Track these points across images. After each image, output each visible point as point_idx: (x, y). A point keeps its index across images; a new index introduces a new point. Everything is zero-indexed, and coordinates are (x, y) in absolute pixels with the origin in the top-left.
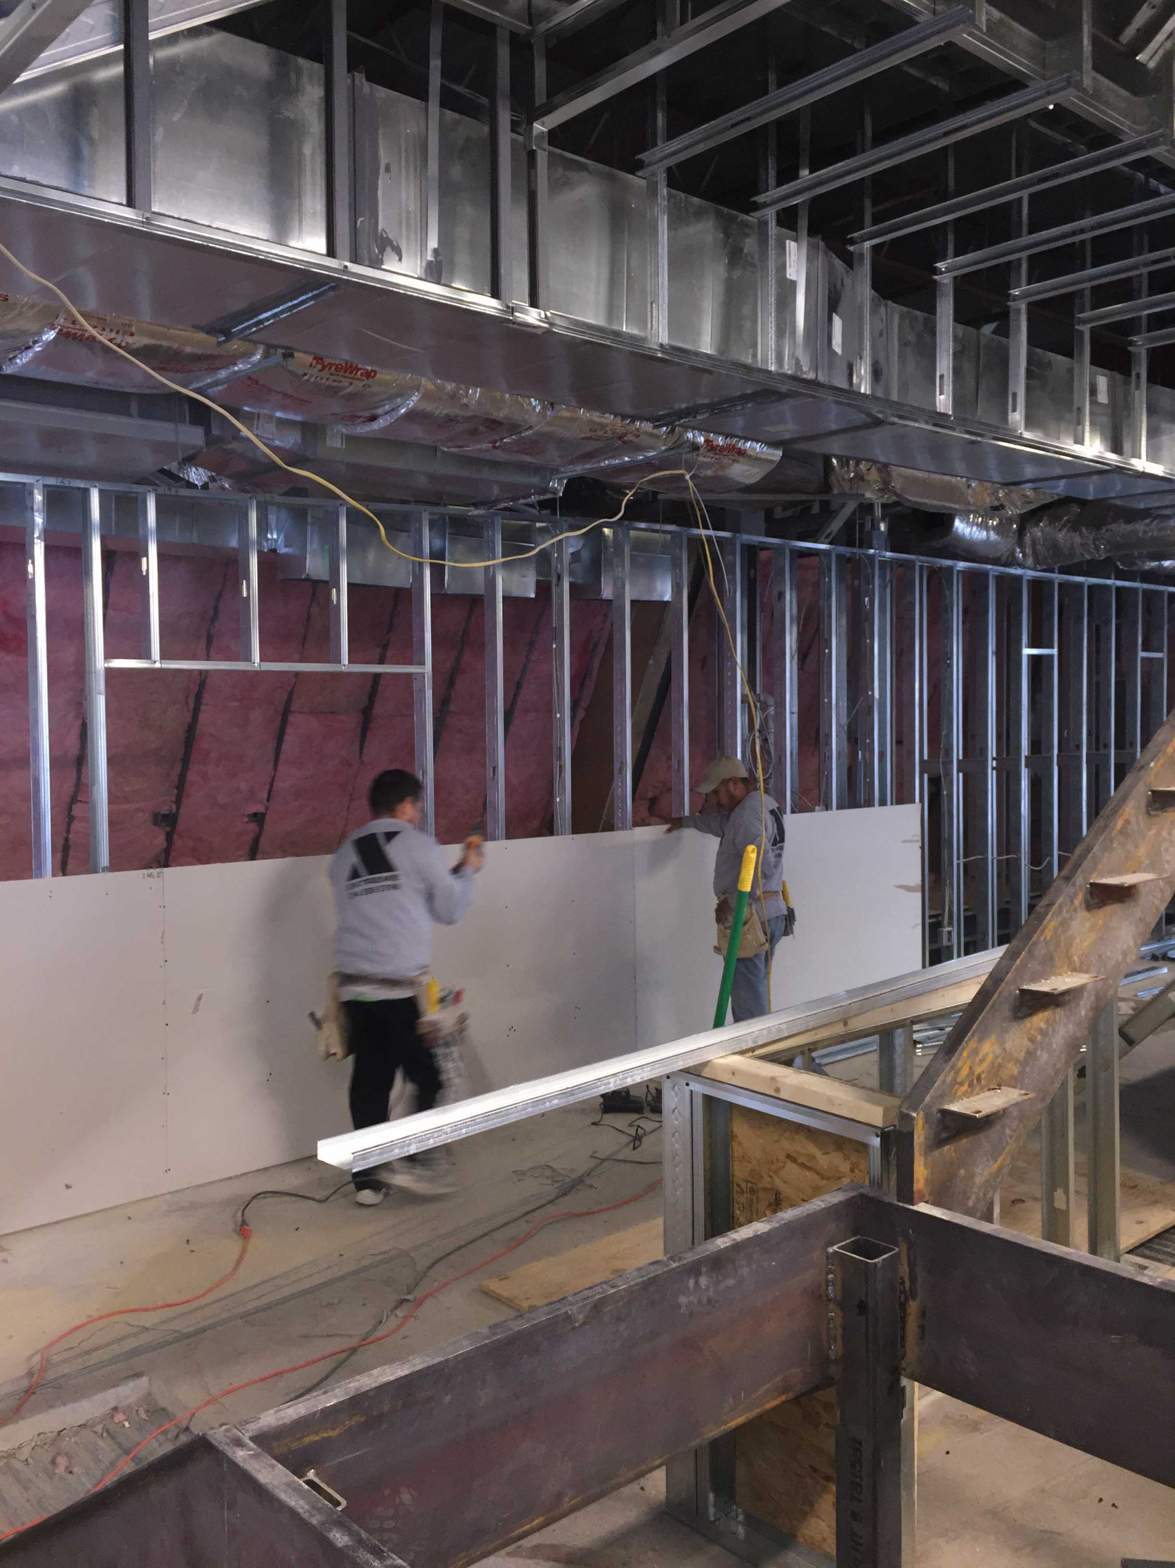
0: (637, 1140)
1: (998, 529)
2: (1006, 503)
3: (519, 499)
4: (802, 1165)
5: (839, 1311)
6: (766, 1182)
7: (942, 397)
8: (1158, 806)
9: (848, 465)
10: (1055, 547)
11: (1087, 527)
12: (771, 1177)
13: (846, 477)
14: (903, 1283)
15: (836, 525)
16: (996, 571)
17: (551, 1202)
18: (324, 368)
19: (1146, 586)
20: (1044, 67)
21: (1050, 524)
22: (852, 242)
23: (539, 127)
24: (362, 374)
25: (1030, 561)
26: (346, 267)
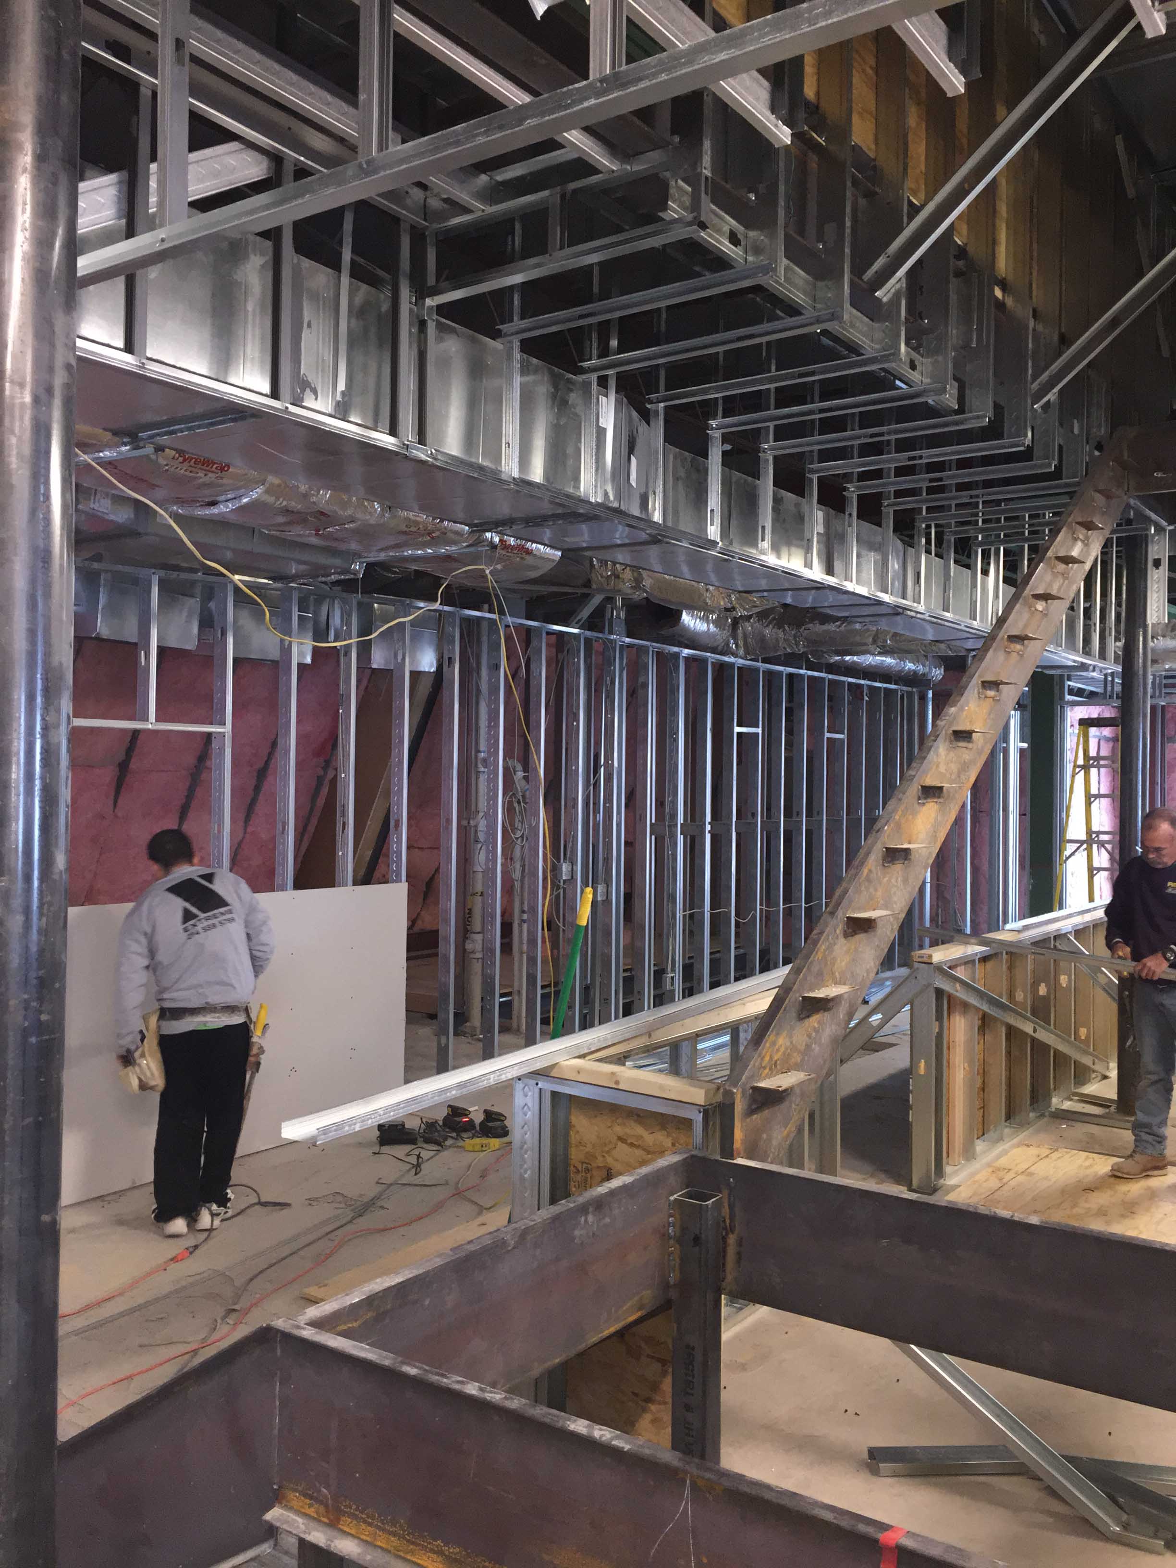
0: (417, 1167)
1: (716, 623)
2: (737, 606)
3: (318, 576)
4: (632, 1145)
5: (678, 1246)
6: (600, 1162)
7: (713, 528)
8: (890, 859)
9: (606, 565)
10: (762, 640)
11: (789, 625)
12: (604, 1156)
13: (604, 574)
14: (724, 1221)
15: (585, 613)
16: (713, 658)
17: (350, 1222)
18: (185, 460)
19: (830, 676)
20: (815, 301)
21: (759, 620)
22: (651, 402)
23: (429, 302)
24: (216, 468)
25: (741, 652)
26: (287, 408)
